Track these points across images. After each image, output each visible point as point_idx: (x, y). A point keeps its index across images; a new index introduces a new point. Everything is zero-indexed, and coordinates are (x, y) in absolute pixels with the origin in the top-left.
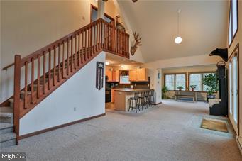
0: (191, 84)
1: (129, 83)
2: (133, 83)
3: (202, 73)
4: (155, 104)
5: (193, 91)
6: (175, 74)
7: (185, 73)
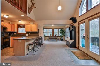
0: (54, 33)
1: (25, 32)
2: (28, 33)
3: (58, 29)
4: (42, 45)
5: (56, 36)
6: (48, 29)
7: (52, 28)
